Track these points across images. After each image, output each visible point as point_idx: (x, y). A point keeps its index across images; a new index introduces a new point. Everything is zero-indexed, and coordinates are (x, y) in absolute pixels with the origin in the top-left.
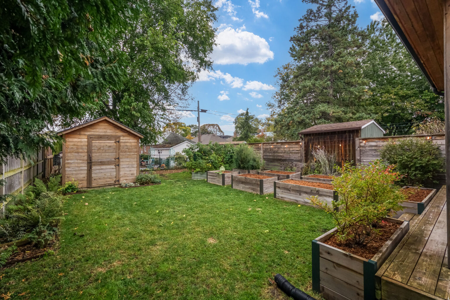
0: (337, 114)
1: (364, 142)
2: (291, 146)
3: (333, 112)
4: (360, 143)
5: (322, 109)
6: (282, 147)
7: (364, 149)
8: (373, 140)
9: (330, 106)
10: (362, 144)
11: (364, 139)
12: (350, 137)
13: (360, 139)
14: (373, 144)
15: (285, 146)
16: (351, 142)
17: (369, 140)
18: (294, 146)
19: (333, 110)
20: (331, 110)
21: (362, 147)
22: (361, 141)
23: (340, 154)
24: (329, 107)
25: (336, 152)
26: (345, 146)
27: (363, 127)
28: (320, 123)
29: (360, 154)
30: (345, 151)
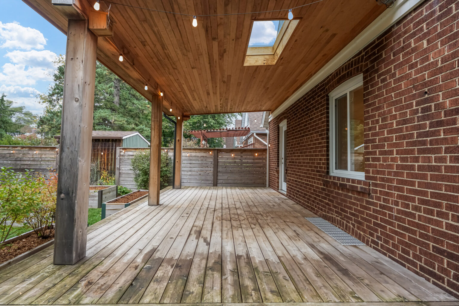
0: (119, 122)
1: (123, 151)
2: (43, 152)
3: (115, 120)
4: (120, 152)
5: (103, 114)
6: (30, 152)
7: (123, 158)
8: (130, 150)
9: (114, 114)
10: (122, 153)
11: (123, 149)
12: (112, 146)
13: (120, 148)
14: (131, 153)
15: (35, 152)
16: (114, 151)
17: (127, 150)
18: (47, 152)
19: (116, 118)
20: (114, 118)
21: (122, 156)
22: (121, 150)
23: (103, 162)
24: (112, 115)
25: (99, 160)
26: (108, 155)
27: (124, 138)
28: (99, 129)
29: (120, 163)
30: (108, 159)
